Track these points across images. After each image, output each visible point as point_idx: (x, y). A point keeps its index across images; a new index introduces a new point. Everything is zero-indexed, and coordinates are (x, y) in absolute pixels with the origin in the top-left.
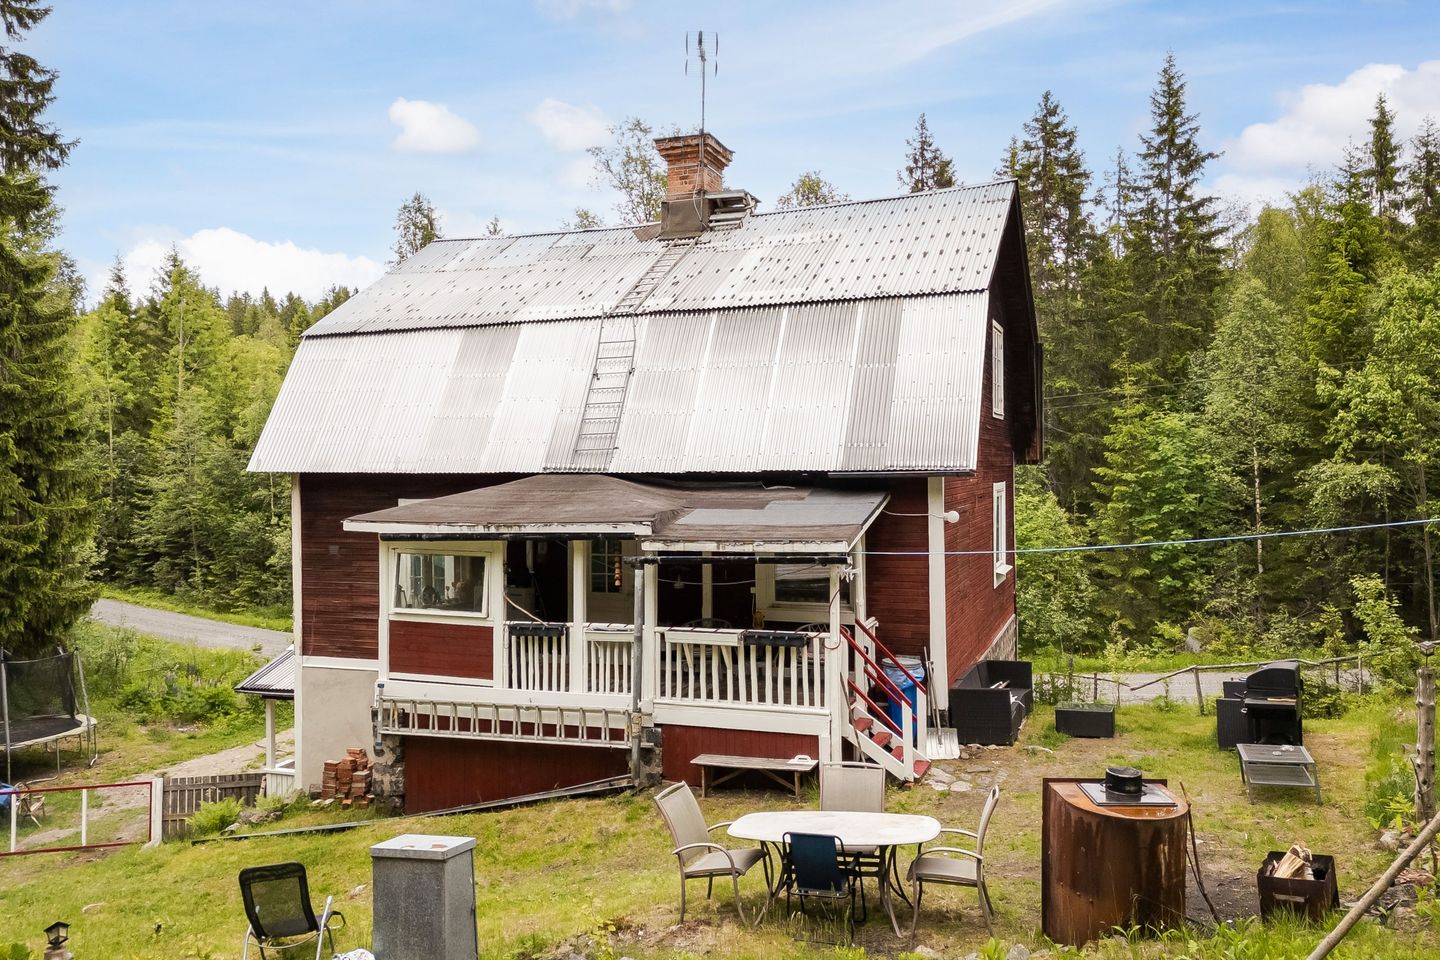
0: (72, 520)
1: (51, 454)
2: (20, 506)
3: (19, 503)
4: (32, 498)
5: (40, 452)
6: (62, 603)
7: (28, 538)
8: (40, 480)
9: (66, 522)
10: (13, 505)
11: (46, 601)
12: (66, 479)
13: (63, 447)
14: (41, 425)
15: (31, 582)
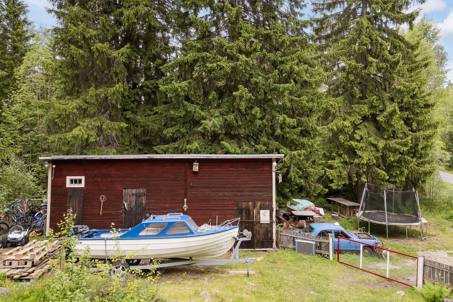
0: (424, 139)
1: (418, 113)
2: (404, 133)
3: (404, 132)
4: (409, 130)
5: (413, 113)
6: (420, 172)
7: (405, 145)
8: (413, 124)
9: (421, 139)
10: (401, 132)
11: (414, 171)
12: (424, 123)
13: (422, 110)
14: (414, 102)
15: (406, 162)
